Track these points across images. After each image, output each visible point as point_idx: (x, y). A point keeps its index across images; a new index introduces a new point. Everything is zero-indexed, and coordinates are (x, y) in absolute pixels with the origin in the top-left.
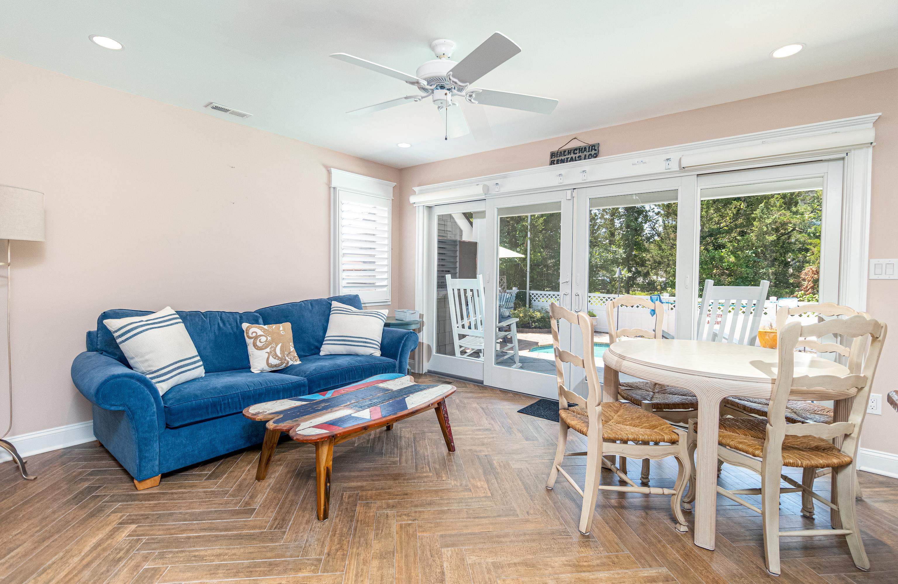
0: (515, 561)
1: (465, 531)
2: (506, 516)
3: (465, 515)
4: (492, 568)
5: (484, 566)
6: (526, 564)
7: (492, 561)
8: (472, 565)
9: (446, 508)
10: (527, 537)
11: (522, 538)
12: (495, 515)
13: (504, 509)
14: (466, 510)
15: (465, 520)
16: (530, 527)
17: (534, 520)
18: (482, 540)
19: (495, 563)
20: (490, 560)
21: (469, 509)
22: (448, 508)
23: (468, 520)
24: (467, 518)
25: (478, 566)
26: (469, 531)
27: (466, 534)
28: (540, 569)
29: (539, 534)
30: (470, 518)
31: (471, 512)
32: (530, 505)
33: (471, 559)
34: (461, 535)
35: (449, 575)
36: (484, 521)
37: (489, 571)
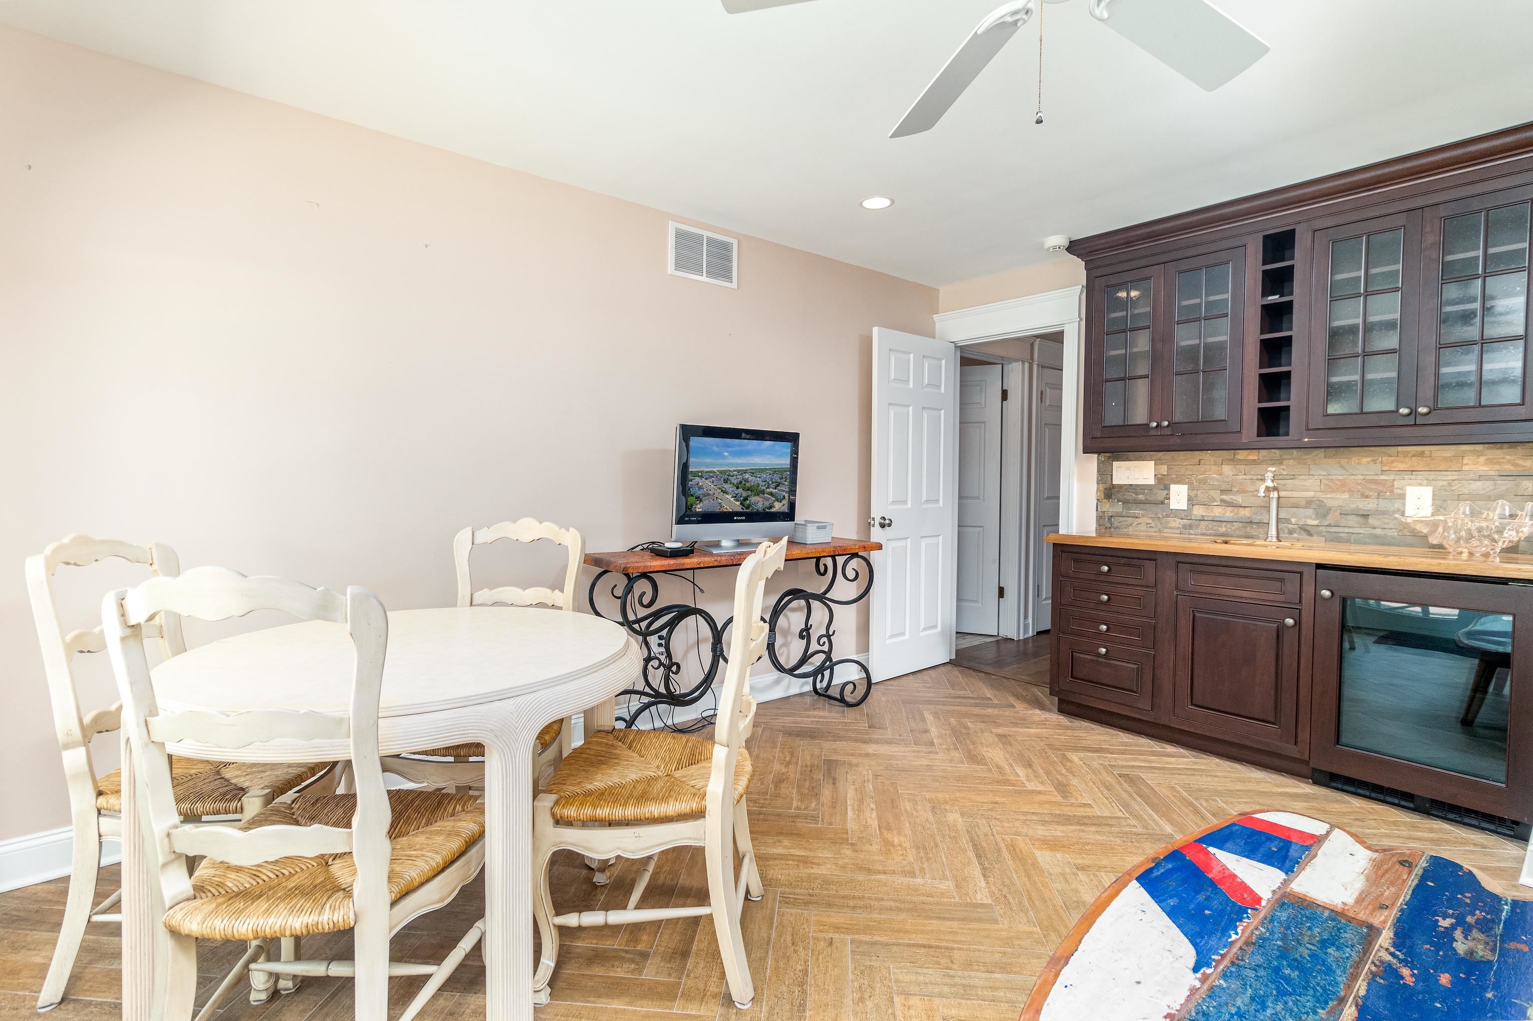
0: (883, 877)
1: (955, 924)
2: (874, 944)
3: (957, 955)
4: (917, 873)
5: (927, 876)
6: (870, 871)
7: (916, 880)
8: (944, 878)
9: (998, 976)
10: (851, 903)
11: (860, 903)
12: (895, 948)
13: (874, 958)
14: (954, 967)
15: (956, 946)
16: (837, 918)
17: (827, 927)
18: (926, 907)
19: (912, 877)
20: (919, 881)
21: (947, 968)
22: (993, 976)
23: (950, 945)
24: (952, 949)
25: (937, 876)
26: (949, 923)
27: (952, 919)
28: (853, 864)
29: (830, 905)
30: (947, 948)
31: (943, 961)
32: (818, 959)
33: (947, 885)
34: (963, 920)
35: (976, 873)
36: (920, 939)
37: (922, 870)
